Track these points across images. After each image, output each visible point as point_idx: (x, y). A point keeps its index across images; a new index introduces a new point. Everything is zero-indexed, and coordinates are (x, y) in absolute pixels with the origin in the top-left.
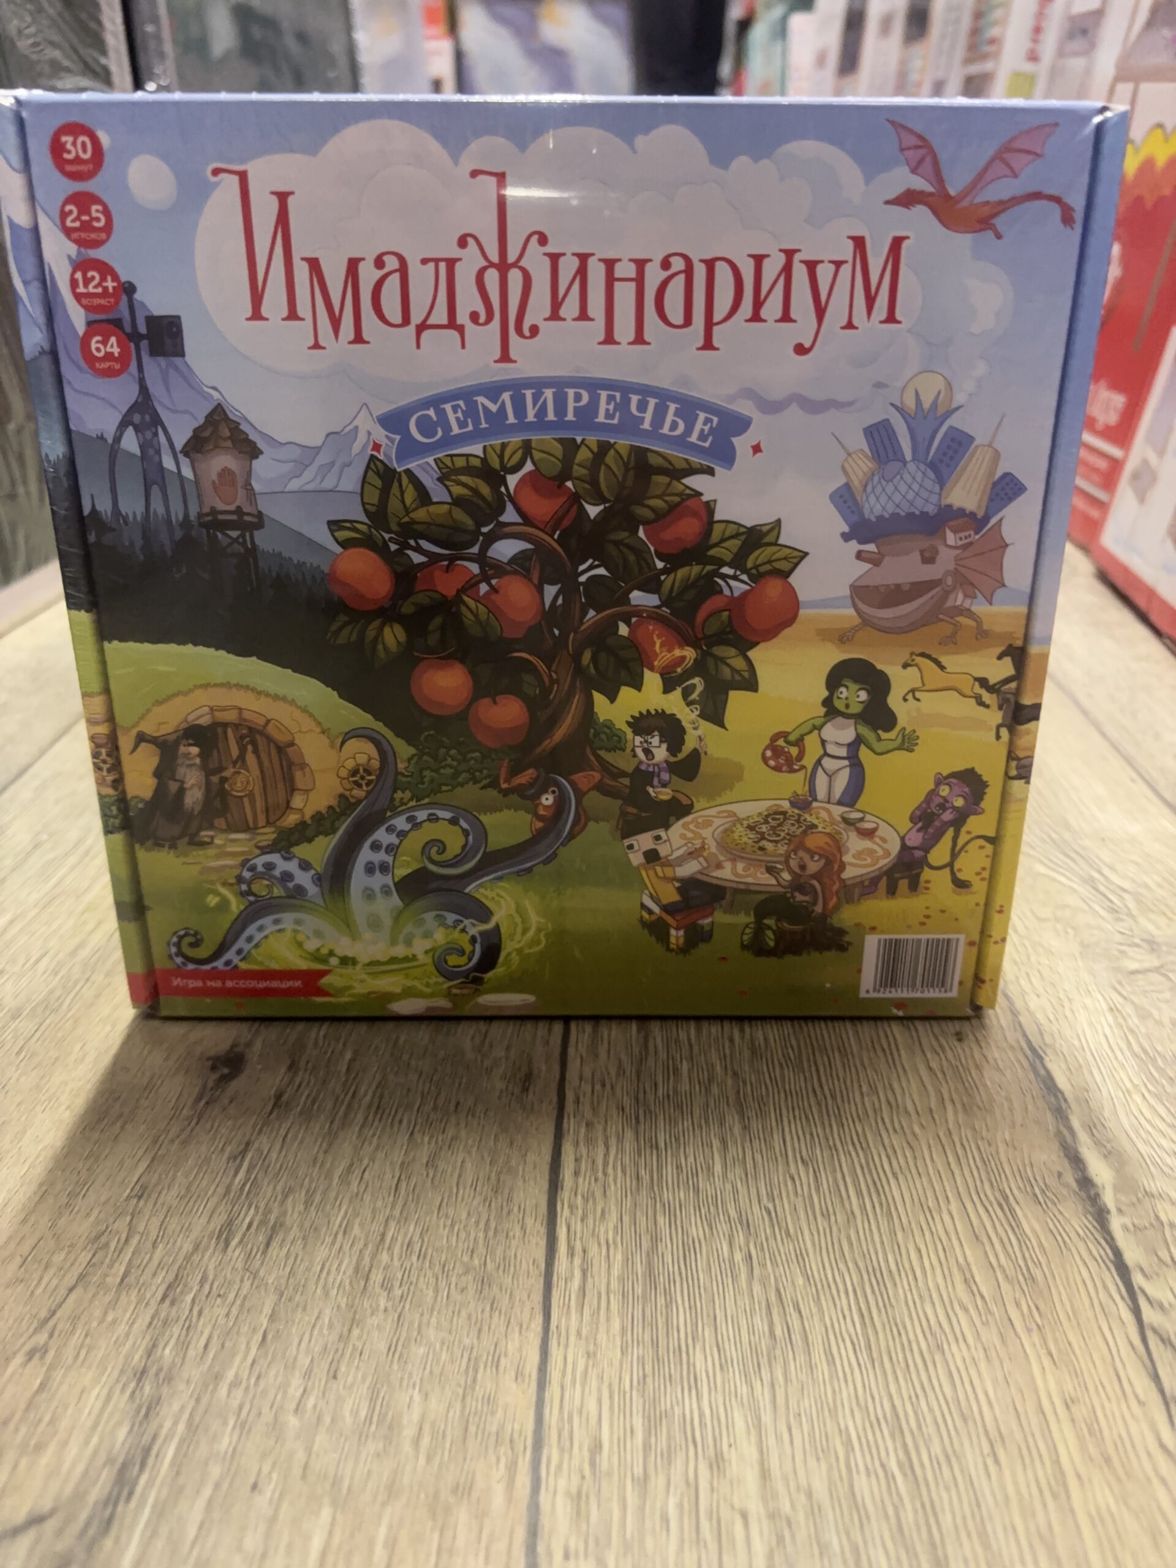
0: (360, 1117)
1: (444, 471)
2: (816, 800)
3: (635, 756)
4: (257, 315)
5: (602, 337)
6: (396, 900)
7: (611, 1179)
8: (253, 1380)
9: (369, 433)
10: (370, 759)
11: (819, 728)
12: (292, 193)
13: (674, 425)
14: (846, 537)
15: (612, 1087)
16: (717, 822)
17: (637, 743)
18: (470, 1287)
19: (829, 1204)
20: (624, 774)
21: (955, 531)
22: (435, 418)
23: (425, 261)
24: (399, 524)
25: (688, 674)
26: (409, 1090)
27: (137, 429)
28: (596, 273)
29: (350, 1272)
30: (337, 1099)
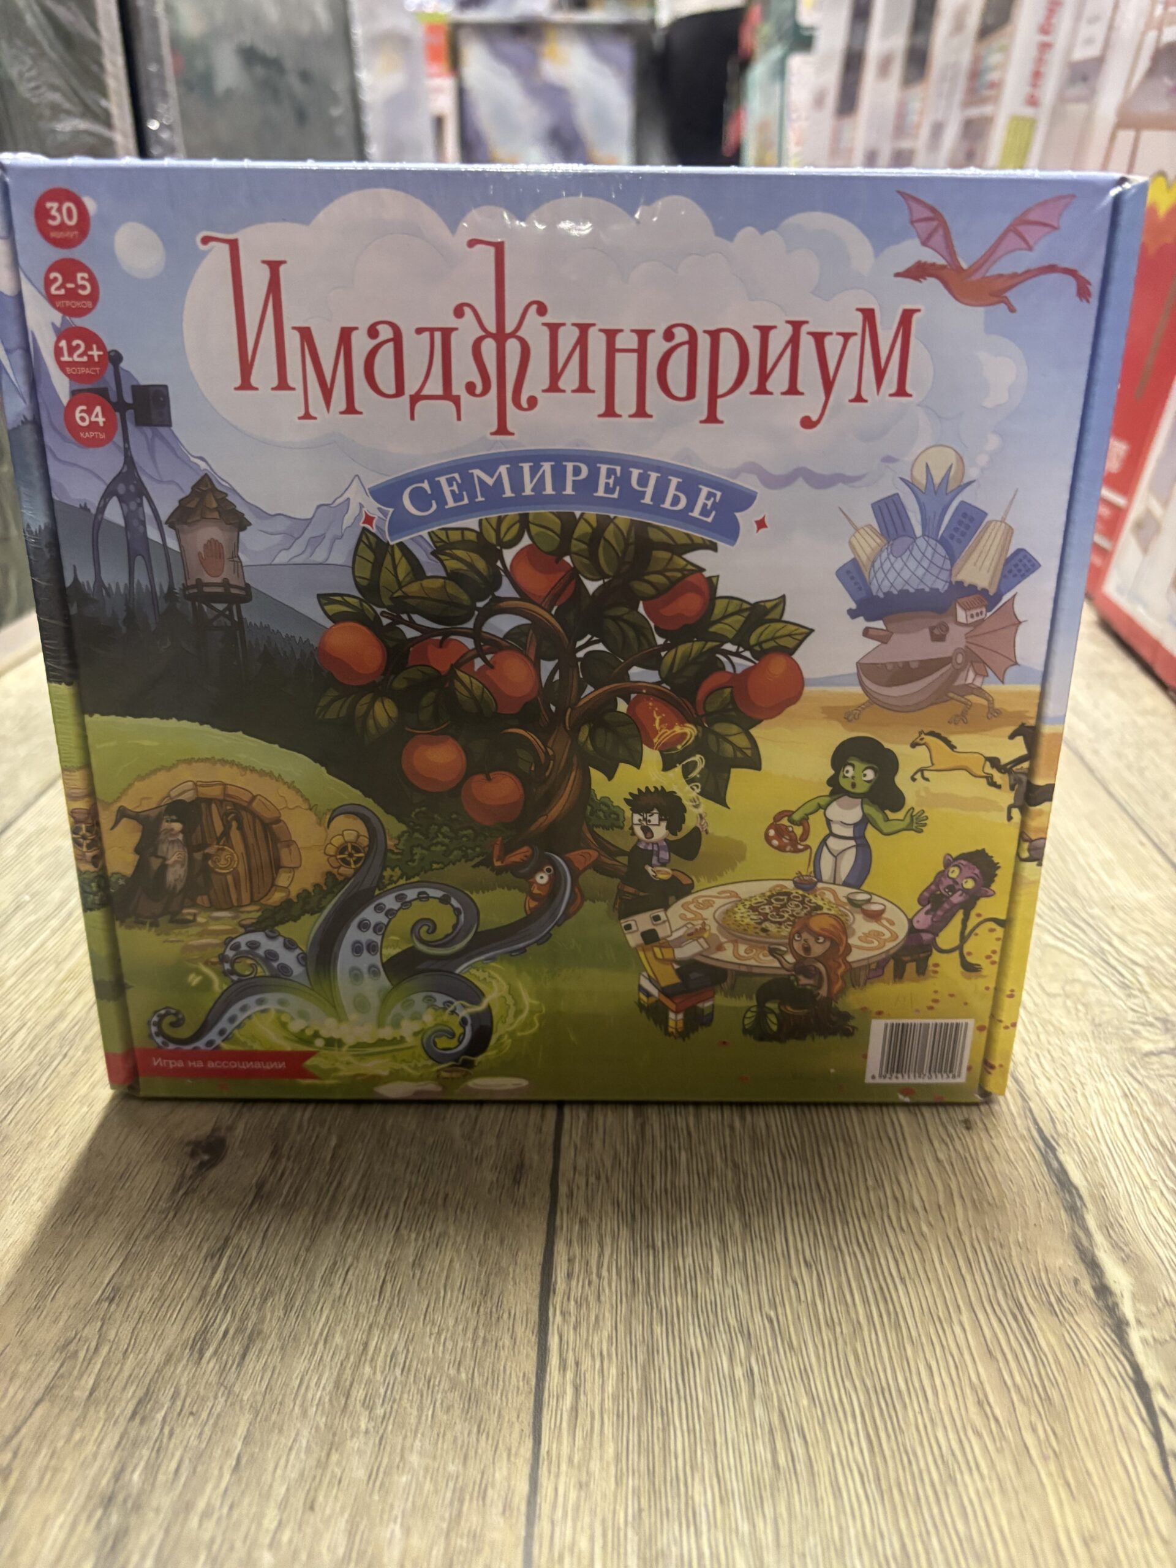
0: (345, 1211)
1: (438, 544)
2: (821, 880)
3: (633, 834)
4: (246, 384)
5: (602, 410)
6: (384, 981)
7: (606, 1283)
8: (225, 1510)
9: (361, 506)
10: (359, 836)
11: (825, 808)
12: (283, 262)
13: (676, 501)
14: (853, 614)
15: (607, 1180)
16: (719, 902)
17: (636, 821)
18: (456, 1406)
19: (834, 1311)
20: (622, 853)
21: (965, 609)
22: (429, 492)
23: (419, 331)
24: (392, 599)
25: (688, 752)
26: (395, 1181)
27: (122, 500)
28: (597, 345)
29: (330, 1387)
30: (321, 1189)
